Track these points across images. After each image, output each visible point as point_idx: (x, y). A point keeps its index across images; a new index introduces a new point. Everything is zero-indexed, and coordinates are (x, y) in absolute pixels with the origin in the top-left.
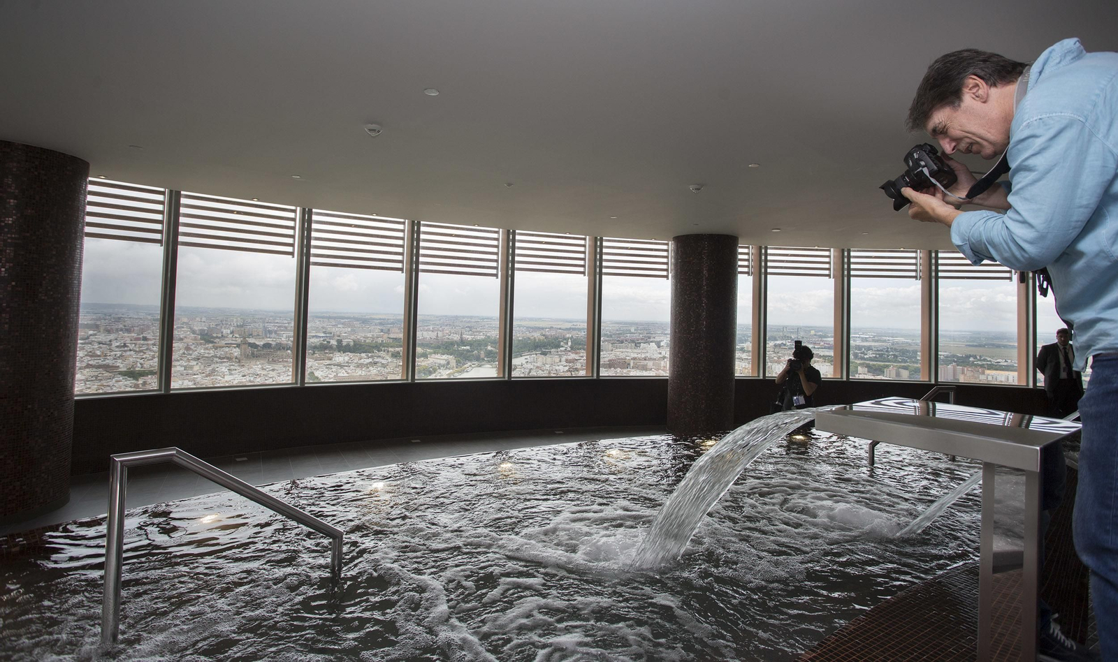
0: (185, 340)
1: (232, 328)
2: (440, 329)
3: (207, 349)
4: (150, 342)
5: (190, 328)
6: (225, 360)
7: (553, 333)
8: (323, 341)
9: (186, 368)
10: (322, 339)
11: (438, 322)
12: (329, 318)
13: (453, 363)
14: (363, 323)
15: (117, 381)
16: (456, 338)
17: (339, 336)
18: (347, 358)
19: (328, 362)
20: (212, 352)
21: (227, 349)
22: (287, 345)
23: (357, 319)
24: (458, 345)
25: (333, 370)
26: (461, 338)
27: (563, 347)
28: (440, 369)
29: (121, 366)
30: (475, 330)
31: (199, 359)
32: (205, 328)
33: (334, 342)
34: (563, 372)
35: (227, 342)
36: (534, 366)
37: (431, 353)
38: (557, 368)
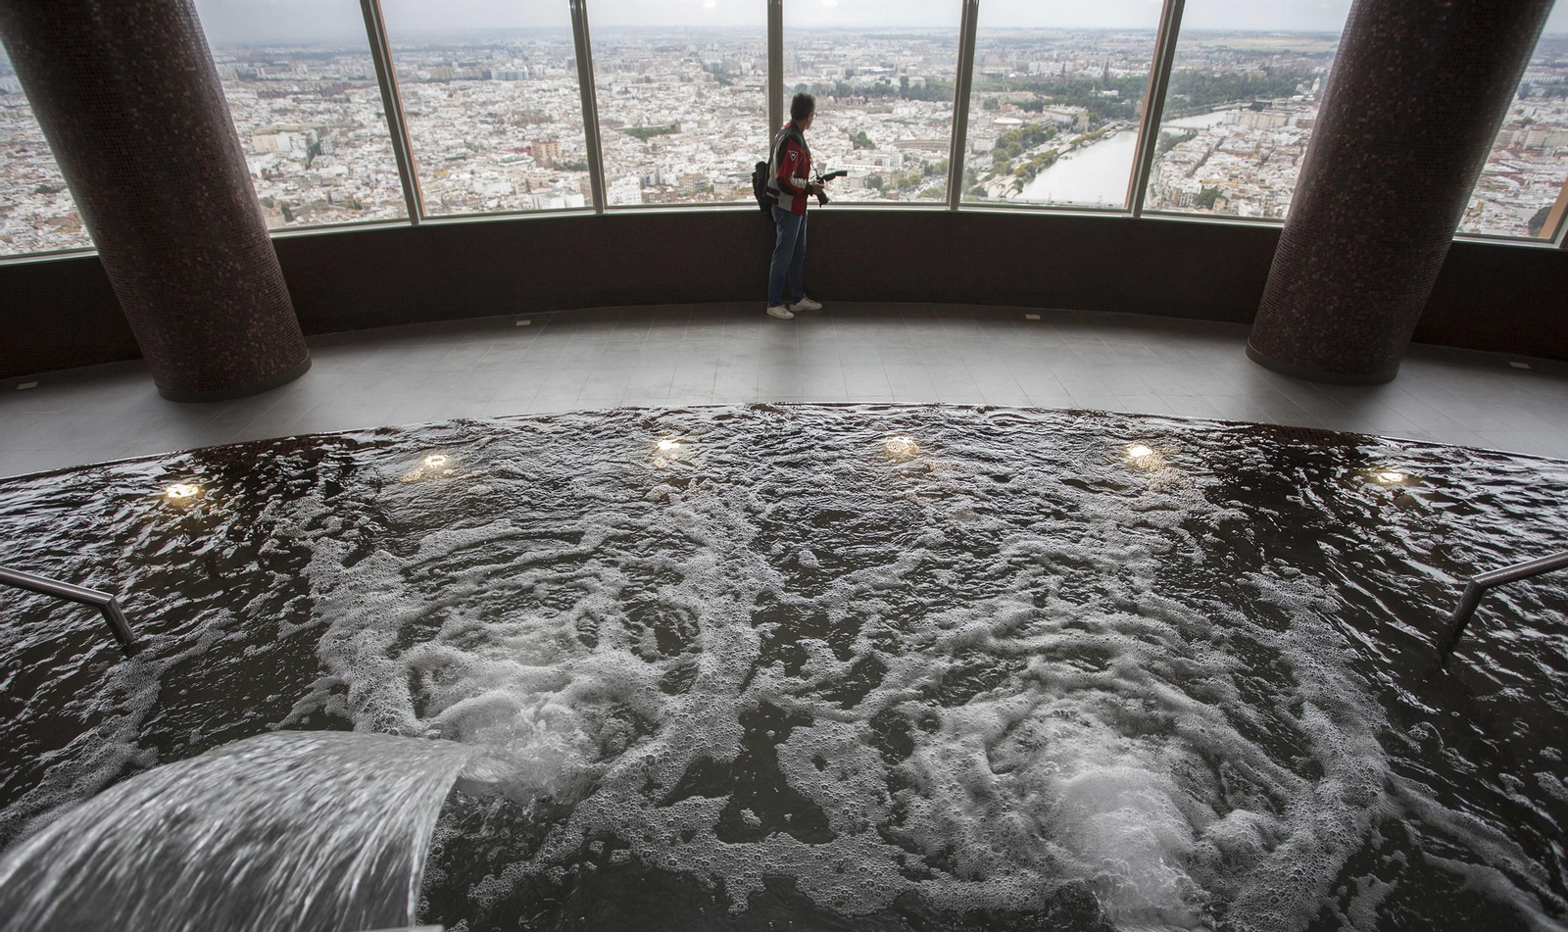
0: (696, 81)
1: (753, 60)
2: (1071, 56)
3: (722, 94)
4: (655, 85)
5: (701, 62)
6: (746, 112)
7: (1287, 64)
8: (881, 79)
9: (700, 124)
10: (878, 77)
11: (1068, 43)
12: (890, 38)
13: (1084, 122)
14: (943, 46)
15: (624, 143)
16: (1096, 73)
17: (904, 71)
18: (914, 110)
19: (886, 116)
20: (730, 100)
21: (748, 95)
22: (828, 86)
23: (934, 40)
24: (1098, 88)
25: (894, 129)
26: (1106, 74)
27: (1299, 93)
28: (1060, 131)
29: (626, 121)
30: (1131, 58)
31: (714, 111)
32: (719, 61)
33: (895, 82)
34: (1287, 145)
35: (748, 83)
36: (1232, 131)
37: (1048, 103)
38: (1276, 137)
